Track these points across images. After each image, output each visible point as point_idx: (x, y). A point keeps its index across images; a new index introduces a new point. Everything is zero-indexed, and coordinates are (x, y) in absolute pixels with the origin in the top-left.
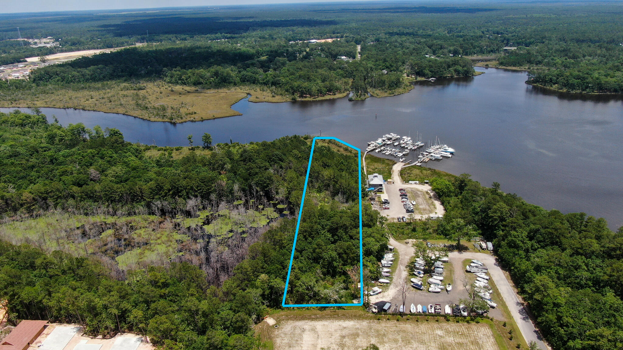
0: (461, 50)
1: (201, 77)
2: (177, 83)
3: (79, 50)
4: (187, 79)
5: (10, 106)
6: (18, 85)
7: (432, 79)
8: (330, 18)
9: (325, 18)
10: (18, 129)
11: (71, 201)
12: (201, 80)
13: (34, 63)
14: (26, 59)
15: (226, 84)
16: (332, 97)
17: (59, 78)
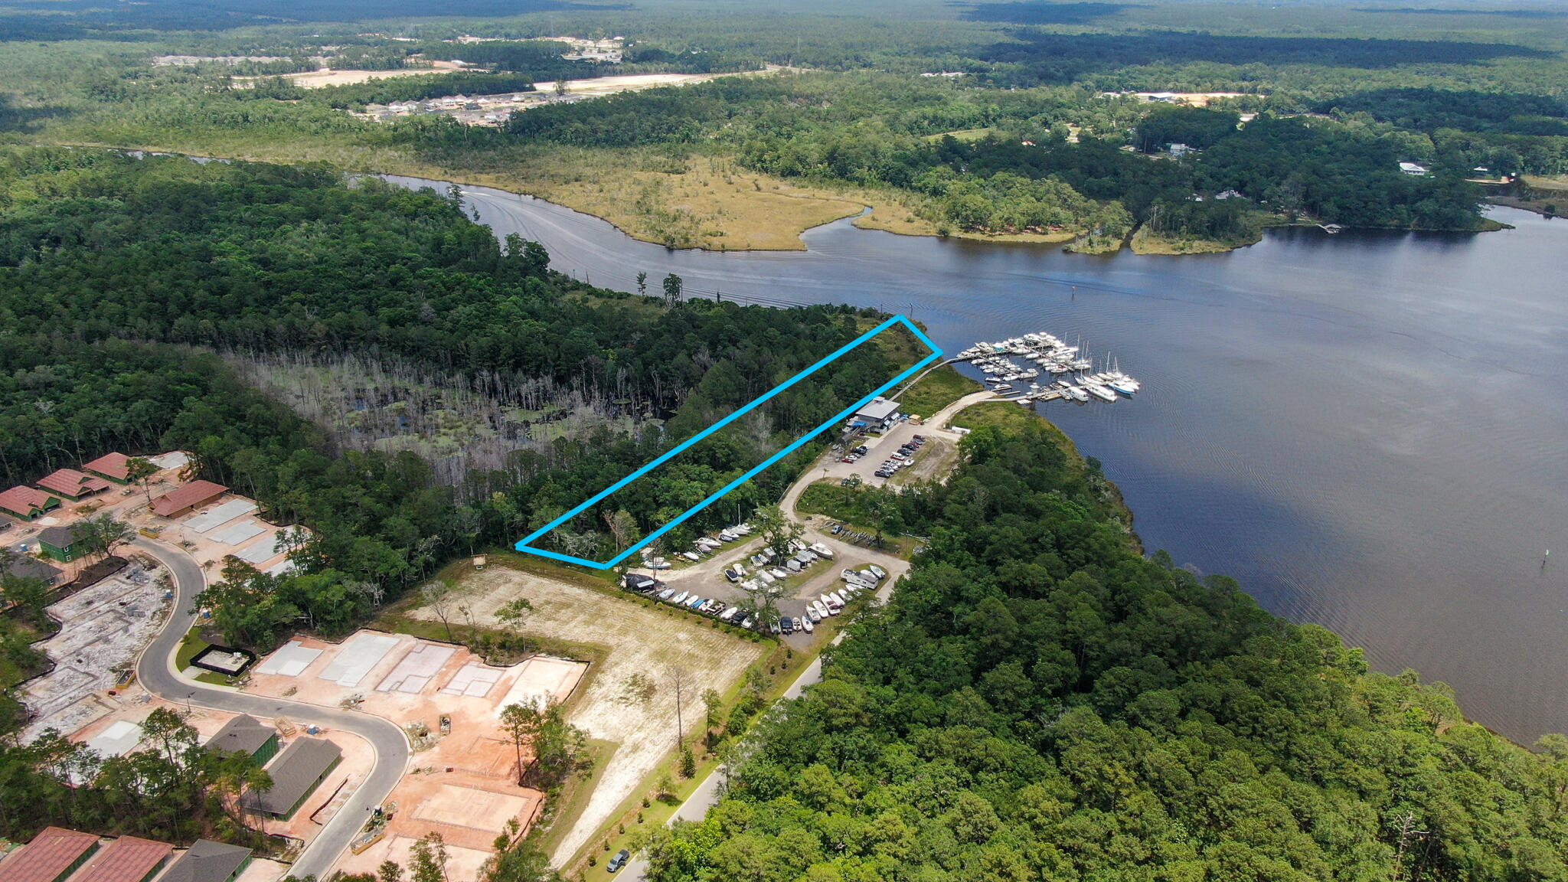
0: (1521, 157)
1: (801, 162)
2: (754, 166)
3: (646, 72)
4: (771, 162)
5: (441, 178)
6: (479, 139)
7: (1333, 228)
8: (1299, 32)
9: (1284, 31)
10: (398, 222)
11: (375, 348)
12: (800, 167)
13: (543, 95)
14: (535, 85)
15: (843, 181)
16: (1038, 239)
17: (552, 132)
